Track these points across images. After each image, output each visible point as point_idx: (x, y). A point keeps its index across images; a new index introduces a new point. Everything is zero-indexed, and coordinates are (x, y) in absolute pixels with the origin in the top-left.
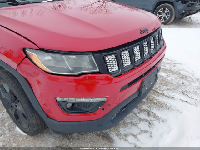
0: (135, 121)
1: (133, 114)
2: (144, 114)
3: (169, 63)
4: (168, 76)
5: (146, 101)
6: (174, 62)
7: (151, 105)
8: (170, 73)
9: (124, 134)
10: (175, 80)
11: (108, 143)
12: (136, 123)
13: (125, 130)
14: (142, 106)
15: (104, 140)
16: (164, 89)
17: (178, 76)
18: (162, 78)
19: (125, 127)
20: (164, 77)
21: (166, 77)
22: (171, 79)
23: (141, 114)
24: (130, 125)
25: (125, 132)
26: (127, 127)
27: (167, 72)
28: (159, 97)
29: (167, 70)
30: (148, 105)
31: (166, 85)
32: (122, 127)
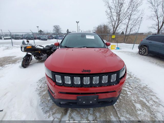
0: (84, 116)
1: (87, 112)
2: (92, 117)
3: (154, 102)
4: (140, 110)
5: (103, 112)
6: (160, 103)
7: (103, 117)
8: (146, 109)
9: (73, 116)
10: (143, 117)
11: (64, 113)
12: (83, 117)
13: (75, 115)
14: (97, 113)
15: (64, 110)
16: (125, 115)
17: (150, 115)
18: (134, 108)
19: (77, 114)
20: (137, 108)
21: (138, 109)
22: (140, 114)
23: (91, 115)
24: (79, 115)
25: (74, 116)
26: (77, 115)
27: (144, 106)
28: (114, 117)
29: (146, 105)
30: (101, 115)
31: (130, 115)
32: (75, 112)
